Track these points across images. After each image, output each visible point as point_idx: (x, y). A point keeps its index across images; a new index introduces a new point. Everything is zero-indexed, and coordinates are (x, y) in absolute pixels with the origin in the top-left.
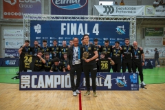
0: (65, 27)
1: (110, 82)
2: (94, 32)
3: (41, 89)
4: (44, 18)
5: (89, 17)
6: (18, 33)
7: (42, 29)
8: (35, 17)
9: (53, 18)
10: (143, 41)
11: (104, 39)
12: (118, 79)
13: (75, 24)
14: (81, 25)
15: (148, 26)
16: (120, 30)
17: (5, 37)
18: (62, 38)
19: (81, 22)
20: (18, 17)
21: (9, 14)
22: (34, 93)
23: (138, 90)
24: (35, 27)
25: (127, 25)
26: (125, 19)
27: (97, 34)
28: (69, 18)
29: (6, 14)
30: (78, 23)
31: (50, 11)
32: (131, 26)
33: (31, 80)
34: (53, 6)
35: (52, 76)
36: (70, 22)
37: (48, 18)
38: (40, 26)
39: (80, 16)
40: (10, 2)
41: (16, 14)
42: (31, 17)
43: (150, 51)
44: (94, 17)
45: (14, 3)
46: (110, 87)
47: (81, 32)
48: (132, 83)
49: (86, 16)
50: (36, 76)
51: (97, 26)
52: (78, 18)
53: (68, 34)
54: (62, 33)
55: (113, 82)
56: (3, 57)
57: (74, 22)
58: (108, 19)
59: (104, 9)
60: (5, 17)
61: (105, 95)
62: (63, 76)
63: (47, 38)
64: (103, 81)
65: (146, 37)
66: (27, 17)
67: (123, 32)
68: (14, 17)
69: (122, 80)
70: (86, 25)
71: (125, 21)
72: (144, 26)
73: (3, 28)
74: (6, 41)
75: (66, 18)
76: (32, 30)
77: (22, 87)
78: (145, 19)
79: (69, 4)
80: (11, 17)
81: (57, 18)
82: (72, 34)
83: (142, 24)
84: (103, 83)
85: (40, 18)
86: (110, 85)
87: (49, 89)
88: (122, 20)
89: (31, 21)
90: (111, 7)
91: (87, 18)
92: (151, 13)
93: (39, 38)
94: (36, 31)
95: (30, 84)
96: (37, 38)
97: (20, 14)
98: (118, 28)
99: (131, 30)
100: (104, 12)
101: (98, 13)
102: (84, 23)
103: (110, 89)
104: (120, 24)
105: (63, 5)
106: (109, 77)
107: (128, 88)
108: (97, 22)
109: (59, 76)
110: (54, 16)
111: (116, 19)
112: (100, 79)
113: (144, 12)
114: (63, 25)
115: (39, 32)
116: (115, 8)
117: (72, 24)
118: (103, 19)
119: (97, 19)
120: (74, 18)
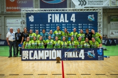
0: (51, 17)
1: (83, 54)
2: (71, 20)
3: (36, 60)
4: (36, 11)
5: (68, 9)
6: (17, 22)
7: (34, 19)
9: (42, 10)
10: (109, 25)
11: (79, 25)
12: (89, 53)
13: (58, 15)
14: (62, 15)
15: (113, 14)
16: (91, 18)
17: (7, 25)
18: (49, 25)
19: (62, 13)
20: (17, 10)
21: (10, 8)
22: (31, 63)
23: (103, 60)
24: (30, 17)
25: (96, 14)
27: (74, 21)
28: (54, 10)
29: (8, 8)
30: (60, 14)
32: (99, 14)
33: (29, 54)
35: (43, 51)
36: (54, 13)
37: (39, 10)
38: (33, 16)
41: (15, 8)
42: (27, 11)
43: (114, 33)
44: (71, 9)
46: (83, 58)
47: (62, 20)
48: (99, 55)
50: (32, 51)
51: (73, 15)
52: (60, 10)
53: (53, 21)
54: (49, 21)
55: (86, 54)
57: (57, 13)
58: (82, 10)
59: (79, 3)
60: (7, 10)
61: (80, 64)
62: (50, 51)
63: (38, 25)
64: (78, 54)
65: (111, 23)
66: (24, 10)
67: (93, 19)
68: (14, 10)
69: (92, 53)
70: (66, 15)
71: (95, 11)
72: (109, 15)
73: (6, 18)
74: (8, 27)
75: (51, 10)
76: (28, 19)
77: (23, 58)
78: (110, 9)
80: (11, 10)
81: (45, 10)
82: (56, 22)
83: (108, 13)
84: (78, 55)
85: (33, 11)
86: (83, 57)
87: (41, 60)
88: (92, 11)
91: (66, 10)
92: (115, 4)
93: (33, 25)
95: (29, 57)
96: (31, 25)
97: (18, 8)
98: (89, 17)
99: (99, 18)
101: (74, 6)
102: (64, 14)
103: (83, 60)
104: (91, 13)
106: (82, 51)
107: (96, 59)
109: (48, 51)
111: (88, 10)
112: (76, 53)
113: (109, 3)
114: (49, 15)
115: (32, 21)
116: (87, 2)
117: (56, 15)
118: (78, 10)
119: (74, 10)
120: (57, 10)
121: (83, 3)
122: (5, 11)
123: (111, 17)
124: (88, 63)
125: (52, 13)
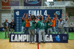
0: (31, 12)
2: (44, 14)
4: (21, 8)
5: (42, 7)
6: (8, 16)
7: (20, 14)
8: (16, 8)
9: (25, 8)
13: (36, 11)
14: (38, 11)
15: (72, 11)
17: (2, 18)
19: (38, 10)
21: (4, 7)
26: (60, 8)
27: (46, 15)
28: (33, 8)
29: (3, 7)
30: (37, 10)
31: (23, 5)
32: (63, 11)
34: (25, 3)
36: (33, 10)
37: (23, 8)
39: (38, 7)
40: (5, 1)
41: (7, 7)
44: (44, 7)
45: (7, 2)
47: (38, 15)
49: (40, 7)
51: (46, 11)
52: (37, 8)
56: (1, 27)
57: (35, 10)
58: (51, 8)
59: (49, 4)
60: (2, 8)
66: (13, 8)
67: (59, 14)
68: (7, 8)
70: (41, 11)
71: (60, 9)
73: (1, 13)
74: (3, 19)
75: (31, 8)
76: (15, 14)
79: (32, 1)
80: (5, 8)
81: (27, 8)
83: (69, 10)
85: (19, 8)
88: (58, 9)
89: (15, 10)
90: (53, 2)
91: (41, 8)
93: (18, 18)
94: (17, 14)
96: (17, 18)
97: (9, 7)
99: (63, 13)
100: (50, 5)
101: (46, 5)
102: (39, 10)
105: (29, 2)
108: (46, 10)
110: (25, 7)
111: (55, 8)
113: (69, 4)
114: (30, 11)
115: (18, 15)
116: (55, 3)
118: (49, 8)
119: (46, 8)
120: (35, 8)
121: (52, 4)
122: (1, 9)
123: (70, 13)
124: (56, 45)
125: (31, 10)
